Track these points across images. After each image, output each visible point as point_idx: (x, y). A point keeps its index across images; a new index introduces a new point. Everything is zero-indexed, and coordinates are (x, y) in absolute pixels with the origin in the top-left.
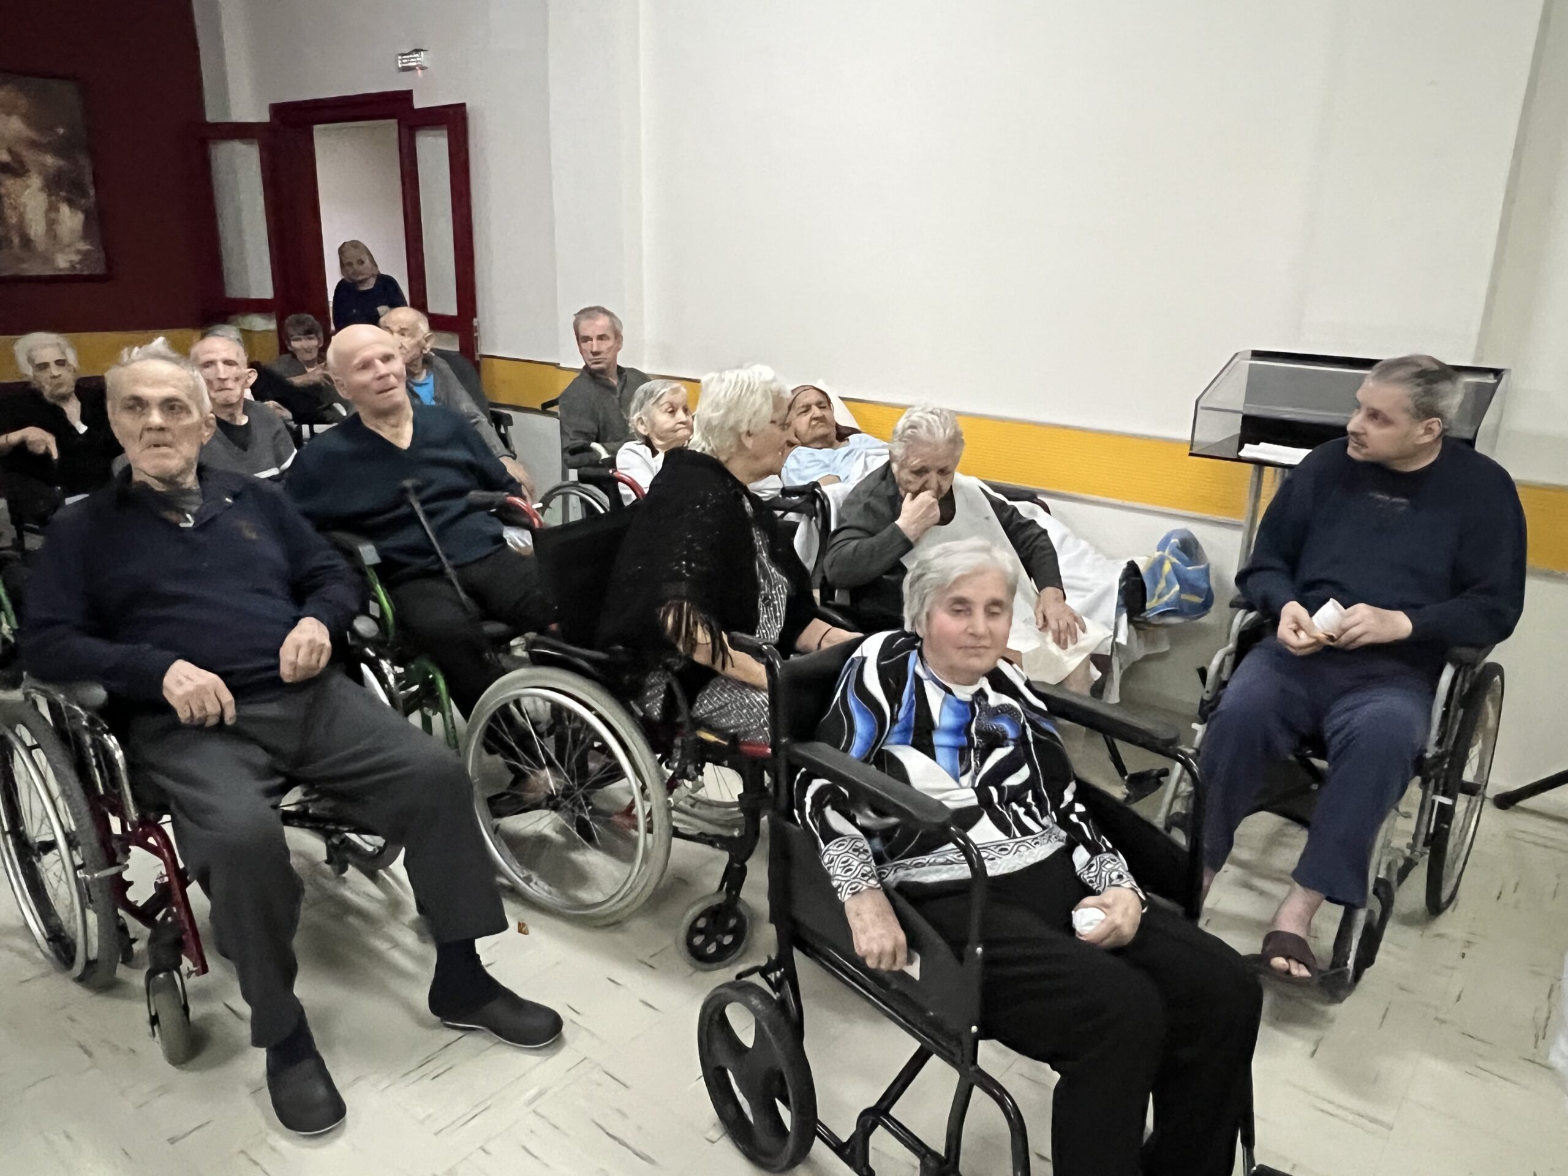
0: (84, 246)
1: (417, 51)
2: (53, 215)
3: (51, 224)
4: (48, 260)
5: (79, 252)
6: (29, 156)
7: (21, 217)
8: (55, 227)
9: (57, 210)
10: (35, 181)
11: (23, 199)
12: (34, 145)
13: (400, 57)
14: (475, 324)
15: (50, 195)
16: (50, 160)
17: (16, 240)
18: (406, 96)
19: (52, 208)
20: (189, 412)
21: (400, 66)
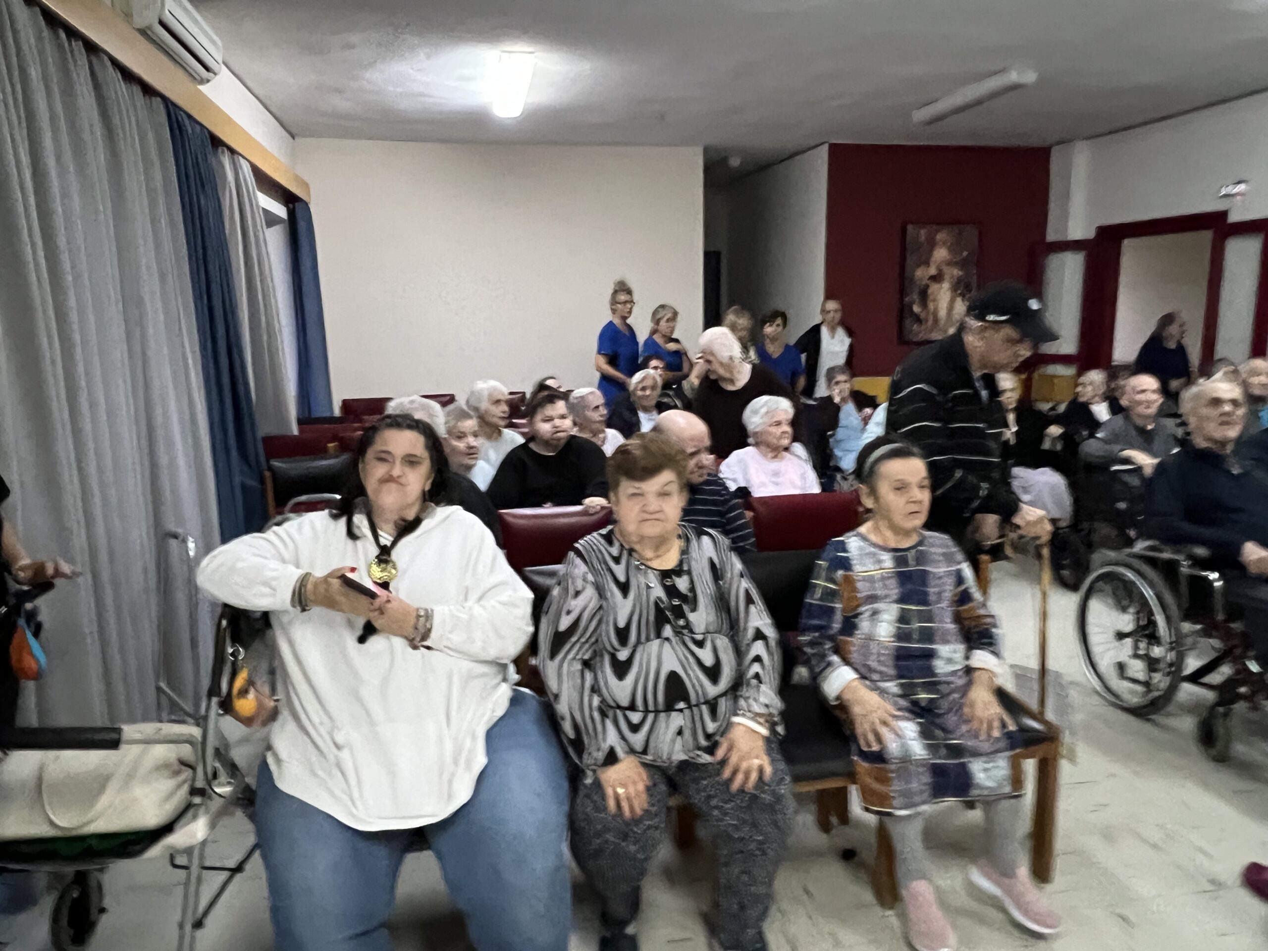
1: (1241, 182)
3: (951, 308)
6: (947, 271)
10: (946, 285)
11: (939, 296)
13: (1223, 189)
17: (931, 319)
18: (1222, 215)
21: (1221, 194)
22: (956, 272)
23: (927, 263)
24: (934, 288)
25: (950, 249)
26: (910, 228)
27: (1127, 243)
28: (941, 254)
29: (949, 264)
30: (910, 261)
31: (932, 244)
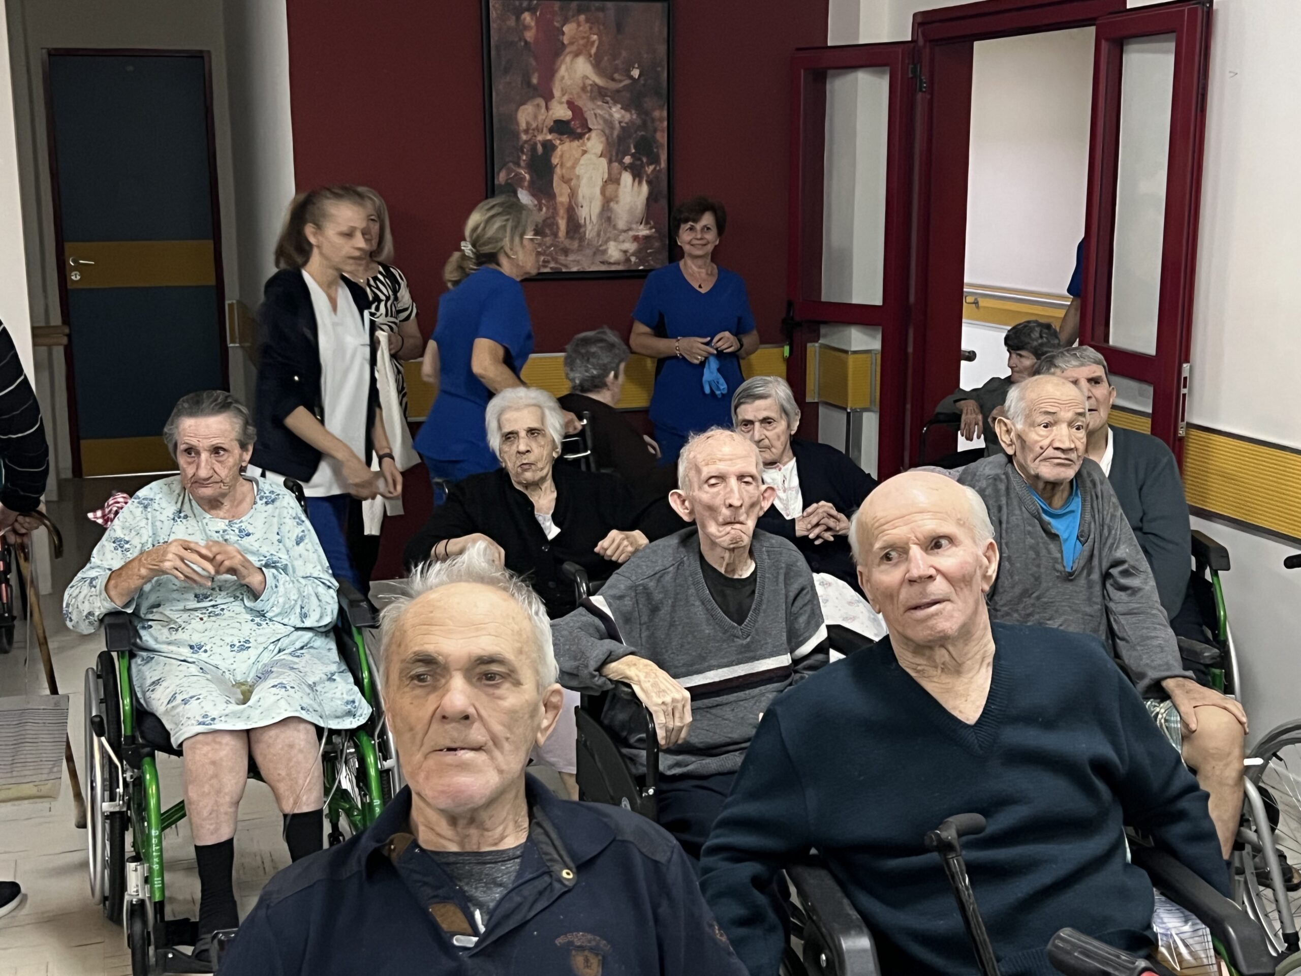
0: (644, 231)
2: (610, 188)
3: (608, 201)
4: (600, 251)
5: (636, 238)
6: (594, 111)
7: (573, 194)
8: (612, 204)
9: (617, 181)
10: (595, 143)
11: (579, 170)
12: (600, 93)
14: (1185, 373)
15: (610, 162)
16: (617, 113)
17: (562, 224)
19: (613, 180)
20: (518, 683)
23: (545, 92)
24: (565, 149)
25: (597, 63)
28: (576, 71)
30: (500, 86)
31: (553, 49)
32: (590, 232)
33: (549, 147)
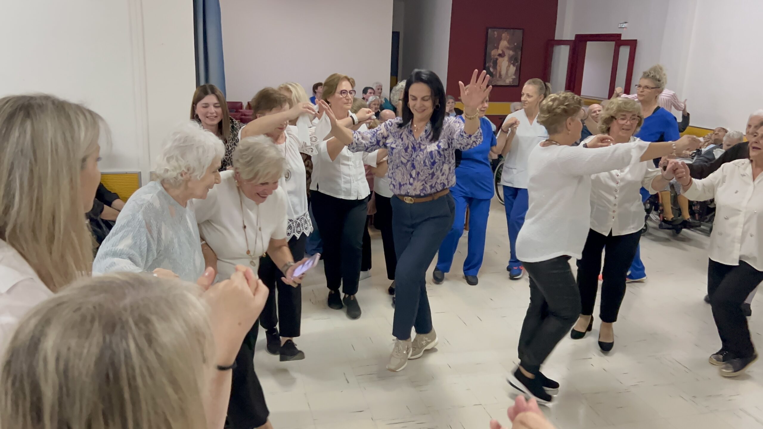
1: (626, 23)
6: (506, 52)
7: (501, 69)
11: (502, 64)
13: (619, 24)
18: (619, 35)
21: (619, 27)
22: (511, 53)
23: (497, 48)
24: (500, 59)
25: (508, 42)
26: (490, 30)
27: (589, 43)
28: (504, 43)
29: (508, 48)
30: (489, 47)
31: (500, 39)
32: (503, 76)
33: (497, 59)
